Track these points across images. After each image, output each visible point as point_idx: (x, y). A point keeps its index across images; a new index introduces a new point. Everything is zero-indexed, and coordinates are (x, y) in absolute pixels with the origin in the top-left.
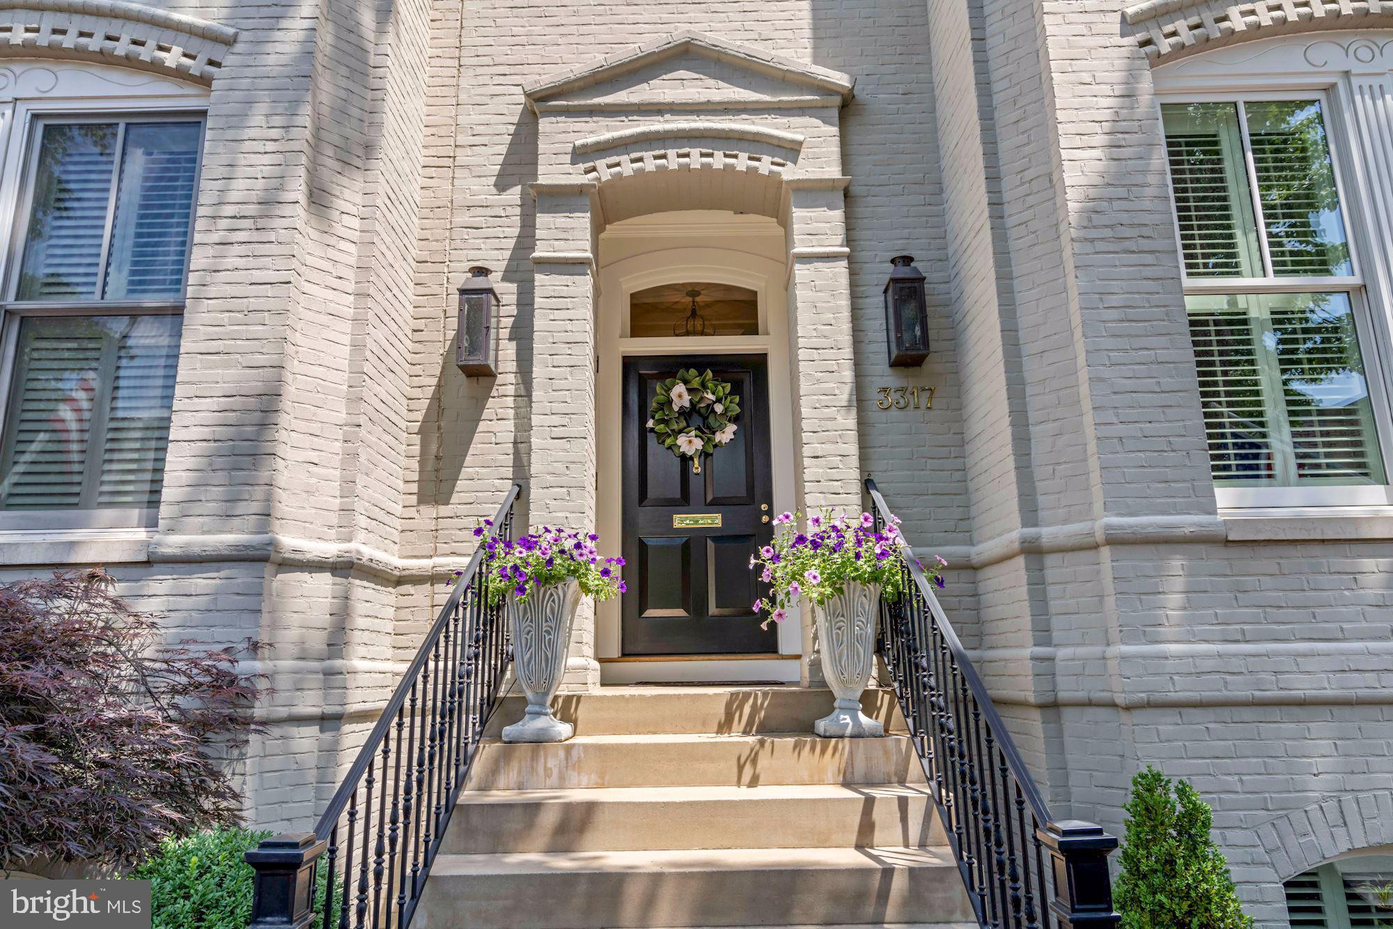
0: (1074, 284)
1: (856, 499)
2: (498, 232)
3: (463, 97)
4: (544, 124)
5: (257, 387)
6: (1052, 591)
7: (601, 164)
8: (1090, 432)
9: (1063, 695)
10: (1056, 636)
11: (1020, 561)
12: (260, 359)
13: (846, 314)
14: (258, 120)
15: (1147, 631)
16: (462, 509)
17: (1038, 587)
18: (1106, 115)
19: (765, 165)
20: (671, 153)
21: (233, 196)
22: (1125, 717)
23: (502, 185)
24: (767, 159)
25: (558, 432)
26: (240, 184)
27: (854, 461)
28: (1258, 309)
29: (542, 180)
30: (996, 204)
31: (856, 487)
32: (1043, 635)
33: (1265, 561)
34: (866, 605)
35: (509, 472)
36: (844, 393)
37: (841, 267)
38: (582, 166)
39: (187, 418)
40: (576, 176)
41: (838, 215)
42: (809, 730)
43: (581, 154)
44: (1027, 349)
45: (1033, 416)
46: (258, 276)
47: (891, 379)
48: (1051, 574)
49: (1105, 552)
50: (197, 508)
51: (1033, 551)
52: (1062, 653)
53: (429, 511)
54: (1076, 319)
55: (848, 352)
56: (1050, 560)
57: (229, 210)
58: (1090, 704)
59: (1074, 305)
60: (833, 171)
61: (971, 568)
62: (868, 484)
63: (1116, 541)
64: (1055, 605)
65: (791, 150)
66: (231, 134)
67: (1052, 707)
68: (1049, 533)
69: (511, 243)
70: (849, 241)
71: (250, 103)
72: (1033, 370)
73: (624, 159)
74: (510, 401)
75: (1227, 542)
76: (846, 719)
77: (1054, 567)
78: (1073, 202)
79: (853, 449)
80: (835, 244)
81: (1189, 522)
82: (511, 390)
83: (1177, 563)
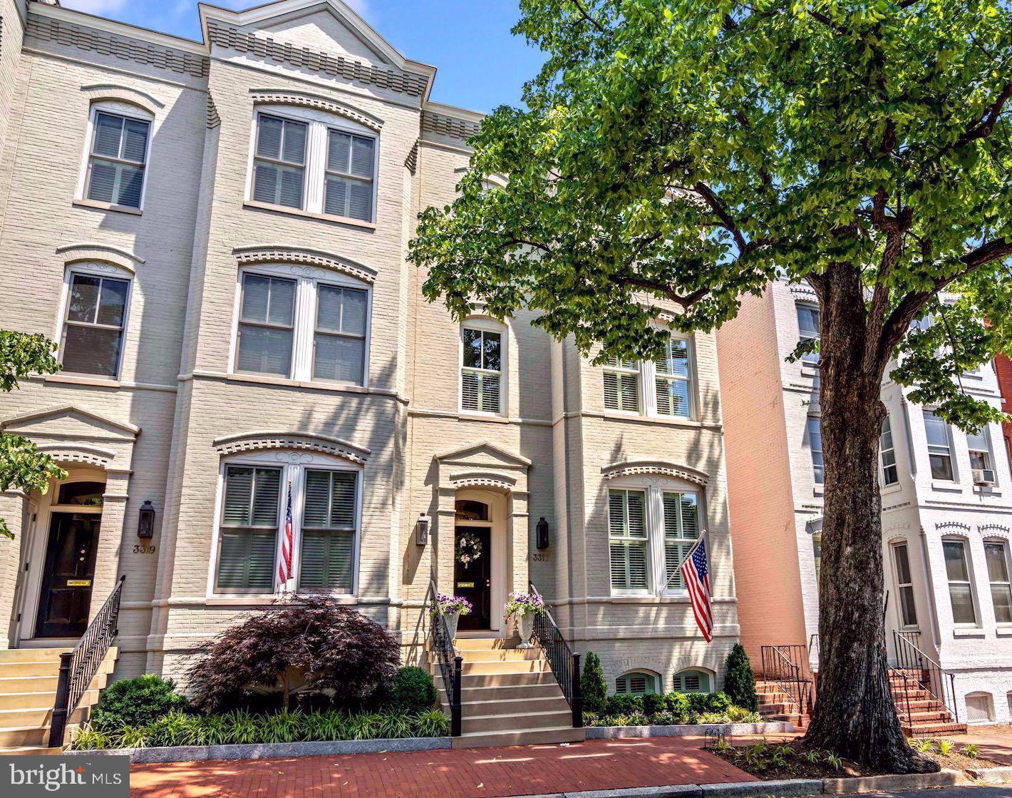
0: (585, 539)
1: (527, 587)
2: (425, 499)
3: (413, 453)
4: (441, 467)
5: (384, 557)
6: (575, 613)
7: (458, 481)
8: (586, 577)
9: (575, 638)
10: (575, 624)
11: (568, 606)
12: (383, 549)
13: (527, 533)
14: (379, 479)
15: (594, 623)
16: (415, 586)
17: (571, 611)
18: (595, 495)
19: (506, 486)
20: (479, 479)
21: (374, 501)
22: (588, 643)
23: (426, 484)
24: (506, 484)
25: (446, 565)
26: (375, 498)
27: (527, 576)
28: (626, 544)
29: (441, 486)
30: (568, 512)
31: (527, 583)
32: (572, 624)
33: (619, 608)
34: (532, 617)
35: (429, 575)
36: (525, 556)
37: (526, 519)
38: (453, 482)
39: (365, 565)
40: (451, 486)
41: (526, 502)
42: (515, 648)
43: (452, 478)
44: (573, 552)
45: (573, 569)
46: (382, 525)
47: (537, 552)
48: (574, 609)
49: (587, 605)
50: (370, 590)
51: (571, 604)
52: (576, 628)
53: (406, 587)
54: (585, 547)
55: (527, 544)
56: (575, 606)
57: (373, 506)
58: (581, 640)
59: (585, 544)
60: (525, 490)
61: (555, 606)
62: (530, 582)
63: (590, 603)
64: (575, 617)
65: (513, 482)
66: (372, 482)
67: (572, 641)
68: (575, 599)
69: (429, 503)
70: (528, 511)
71: (376, 473)
72: (574, 558)
73: (465, 480)
74: (429, 554)
75: (612, 604)
76: (525, 645)
77: (576, 608)
78: (587, 518)
79: (527, 572)
80: (524, 511)
81: (605, 598)
82: (430, 550)
83: (602, 608)
